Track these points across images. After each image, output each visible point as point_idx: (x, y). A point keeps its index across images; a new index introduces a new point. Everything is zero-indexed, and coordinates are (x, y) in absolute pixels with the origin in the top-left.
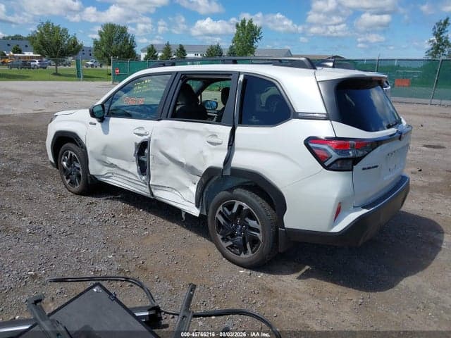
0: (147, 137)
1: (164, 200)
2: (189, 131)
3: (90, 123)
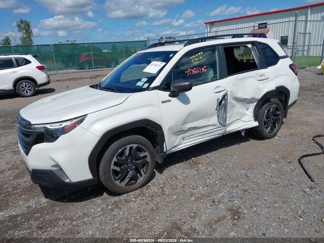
0: (225, 92)
1: (234, 131)
2: (246, 78)
3: (163, 102)
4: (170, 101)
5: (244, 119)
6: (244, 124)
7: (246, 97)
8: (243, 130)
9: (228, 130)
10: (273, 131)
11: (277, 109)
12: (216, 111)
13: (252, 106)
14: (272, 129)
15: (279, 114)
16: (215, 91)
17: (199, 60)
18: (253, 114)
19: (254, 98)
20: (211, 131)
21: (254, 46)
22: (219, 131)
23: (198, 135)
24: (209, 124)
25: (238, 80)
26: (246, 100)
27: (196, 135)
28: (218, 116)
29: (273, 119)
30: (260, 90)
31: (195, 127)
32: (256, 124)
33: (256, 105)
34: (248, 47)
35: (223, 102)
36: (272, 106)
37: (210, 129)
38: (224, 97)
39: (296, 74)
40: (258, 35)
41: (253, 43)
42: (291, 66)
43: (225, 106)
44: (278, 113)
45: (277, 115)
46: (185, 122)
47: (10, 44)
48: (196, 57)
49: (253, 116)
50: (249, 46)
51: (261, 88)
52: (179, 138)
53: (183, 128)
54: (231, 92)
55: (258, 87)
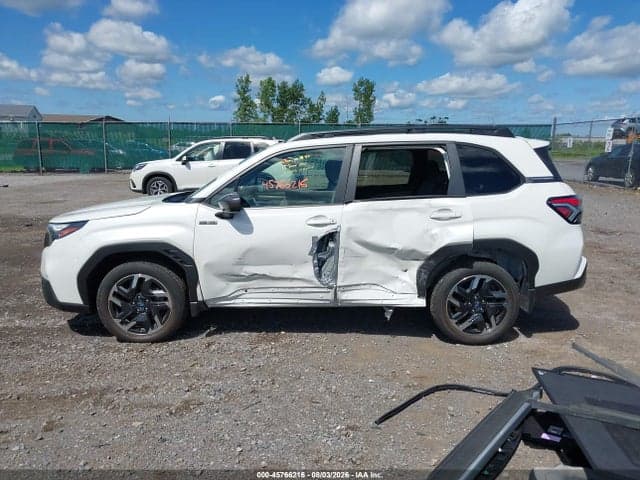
3: (201, 223)
4: (214, 223)
5: (390, 286)
6: (389, 295)
8: (389, 307)
9: (343, 298)
10: (482, 330)
11: (497, 288)
12: (311, 257)
13: (416, 267)
15: (502, 300)
16: (310, 223)
18: (415, 282)
19: (413, 251)
22: (321, 295)
23: (276, 290)
24: (296, 276)
27: (271, 290)
30: (433, 237)
31: (264, 275)
32: (421, 303)
33: (423, 265)
36: (477, 277)
37: (299, 286)
38: (332, 236)
42: (551, 202)
43: (334, 252)
45: (496, 301)
46: (241, 262)
47: (337, 121)
48: (293, 163)
49: (415, 286)
51: (436, 234)
52: (233, 287)
53: (237, 270)
54: (349, 229)
55: (427, 231)
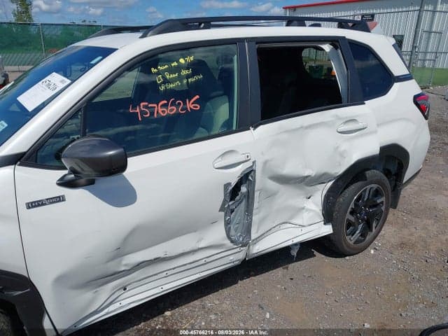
0: (249, 164)
1: (272, 249)
3: (32, 205)
4: (60, 199)
6: (298, 231)
7: (306, 174)
9: (255, 251)
10: (365, 237)
11: (377, 193)
12: (223, 213)
13: (321, 191)
14: (363, 235)
15: (382, 203)
16: (218, 165)
17: (180, 78)
18: (321, 208)
19: (325, 174)
20: (208, 260)
21: (336, 47)
22: (231, 258)
24: (202, 245)
25: (287, 131)
26: (307, 180)
28: (227, 223)
29: (367, 213)
30: (342, 155)
32: (327, 230)
33: (331, 188)
34: (322, 49)
35: (244, 189)
36: (369, 187)
38: (246, 178)
39: (426, 118)
40: (350, 24)
41: (334, 41)
42: (416, 99)
43: (249, 197)
44: (379, 201)
45: (376, 205)
46: (120, 252)
48: (171, 71)
49: (321, 214)
50: (327, 47)
51: (345, 151)
52: (106, 291)
53: (113, 267)
54: (265, 163)
55: (338, 147)
